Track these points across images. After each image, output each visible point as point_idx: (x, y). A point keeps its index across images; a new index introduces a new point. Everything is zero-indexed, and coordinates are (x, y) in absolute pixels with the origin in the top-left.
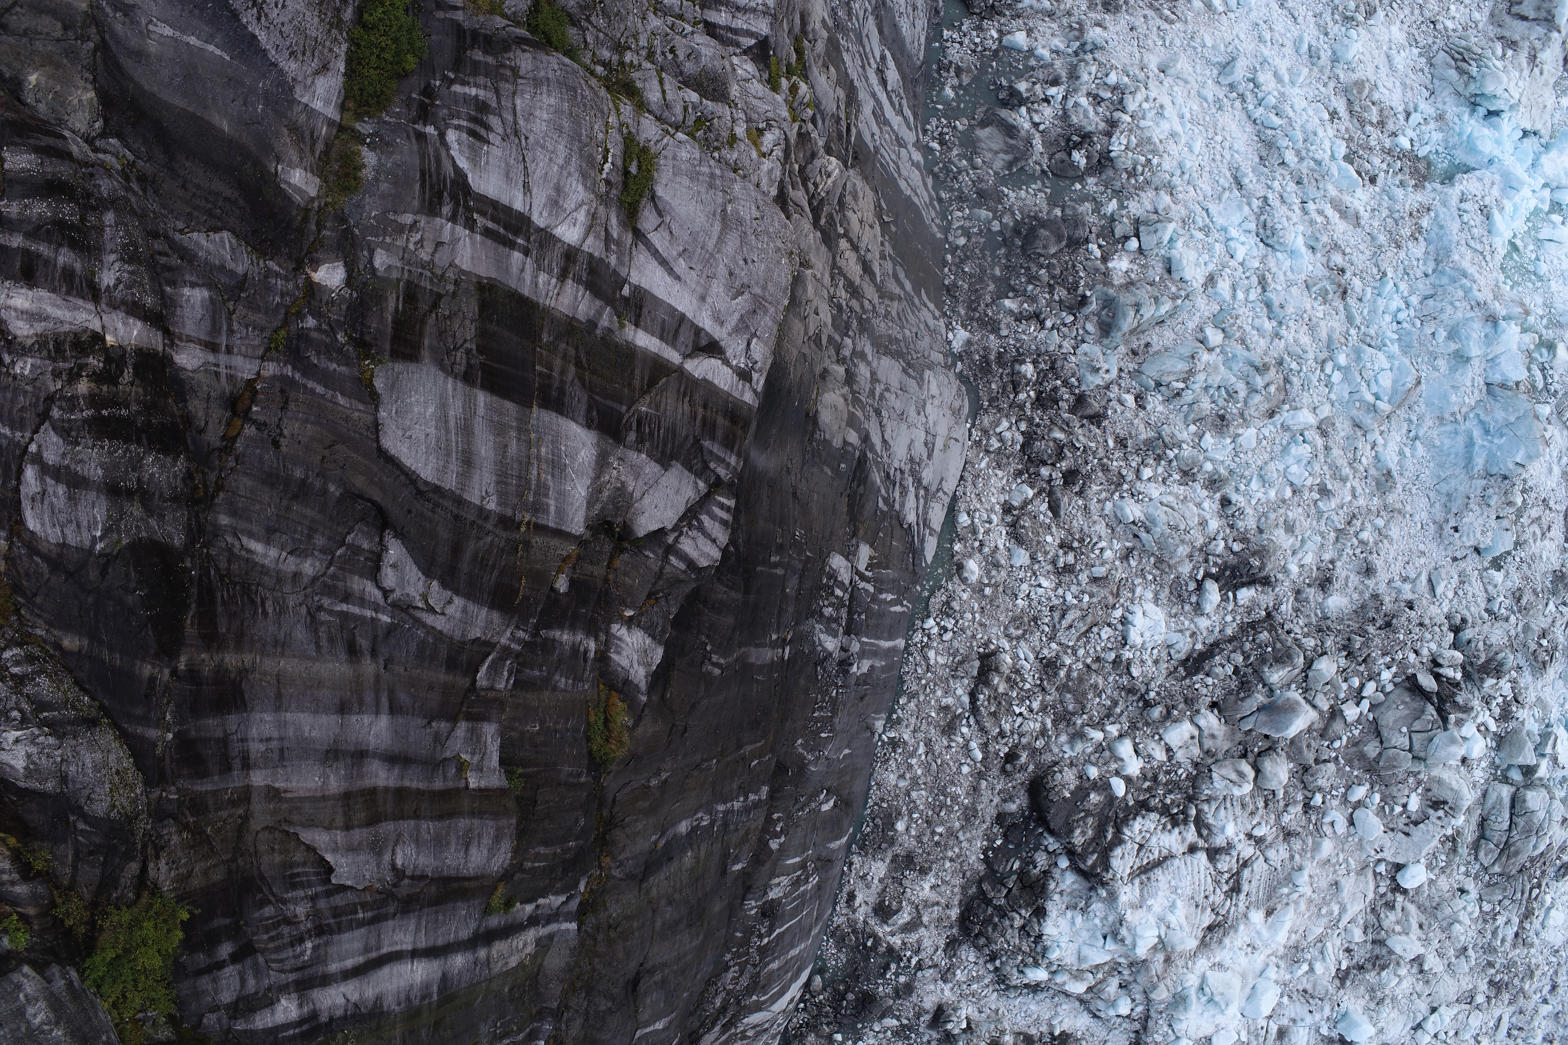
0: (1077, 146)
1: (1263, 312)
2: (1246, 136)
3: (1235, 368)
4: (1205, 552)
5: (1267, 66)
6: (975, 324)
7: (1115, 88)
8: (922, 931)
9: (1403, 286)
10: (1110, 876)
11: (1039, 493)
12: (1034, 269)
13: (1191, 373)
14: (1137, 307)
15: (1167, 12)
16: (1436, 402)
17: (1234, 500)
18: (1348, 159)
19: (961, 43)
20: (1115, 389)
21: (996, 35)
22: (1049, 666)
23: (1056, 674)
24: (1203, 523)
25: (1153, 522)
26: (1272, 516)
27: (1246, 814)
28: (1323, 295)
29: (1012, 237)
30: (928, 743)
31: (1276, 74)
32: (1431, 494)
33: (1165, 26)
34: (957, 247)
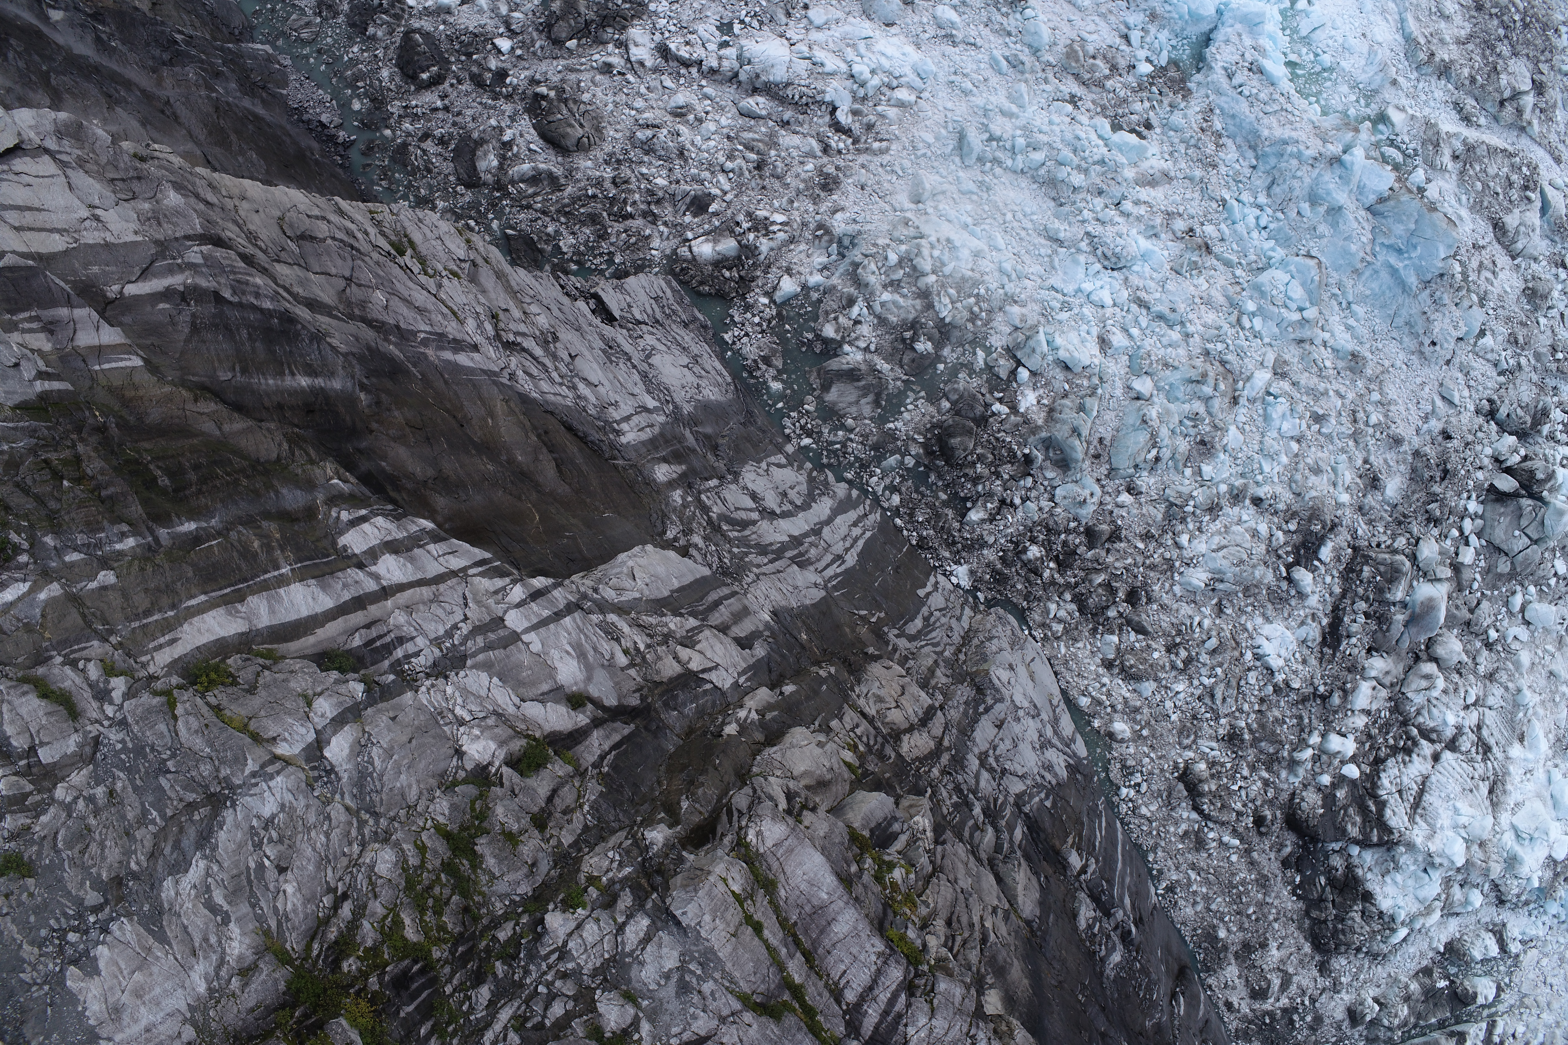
0: (914, 339)
1: (1161, 328)
2: (1026, 191)
3: (1180, 395)
4: (1273, 551)
5: (991, 114)
6: (964, 554)
7: (900, 264)
8: (1295, 979)
9: (1246, 197)
10: (1397, 835)
11: (1121, 630)
12: (970, 472)
13: (1154, 436)
14: (1076, 431)
15: (876, 145)
16: (1342, 262)
17: (1262, 496)
18: (1116, 127)
19: (747, 335)
20: (1108, 499)
21: (765, 301)
22: (1232, 739)
23: (1242, 741)
24: (1255, 534)
25: (1220, 572)
26: (1298, 477)
27: (1452, 695)
28: (1194, 266)
29: (931, 461)
30: (1193, 867)
31: (1003, 113)
32: (1395, 334)
33: (886, 158)
34: (897, 508)
